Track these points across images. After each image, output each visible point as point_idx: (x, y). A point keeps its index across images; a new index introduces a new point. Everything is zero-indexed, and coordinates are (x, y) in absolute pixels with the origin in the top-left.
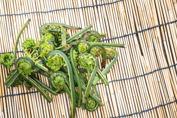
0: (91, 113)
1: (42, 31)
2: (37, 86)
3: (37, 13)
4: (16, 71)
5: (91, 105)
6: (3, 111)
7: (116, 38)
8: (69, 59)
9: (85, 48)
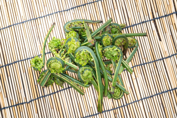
1: (67, 29)
3: (60, 12)
4: (48, 71)
5: (117, 94)
7: (134, 25)
8: (95, 53)
9: (109, 41)
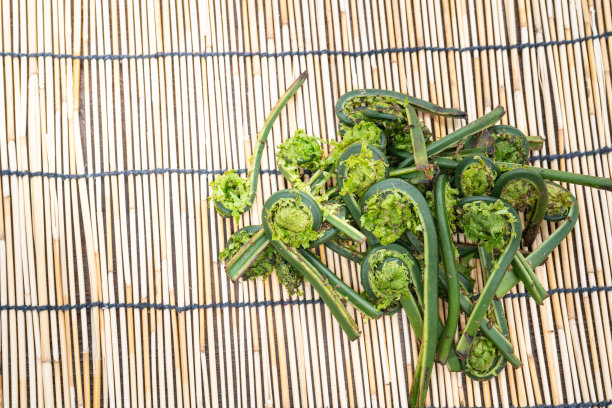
0: (476, 383)
1: (345, 112)
2: (321, 283)
3: (329, 55)
4: (262, 231)
5: (482, 361)
6: (203, 349)
7: (572, 156)
9: (484, 179)
